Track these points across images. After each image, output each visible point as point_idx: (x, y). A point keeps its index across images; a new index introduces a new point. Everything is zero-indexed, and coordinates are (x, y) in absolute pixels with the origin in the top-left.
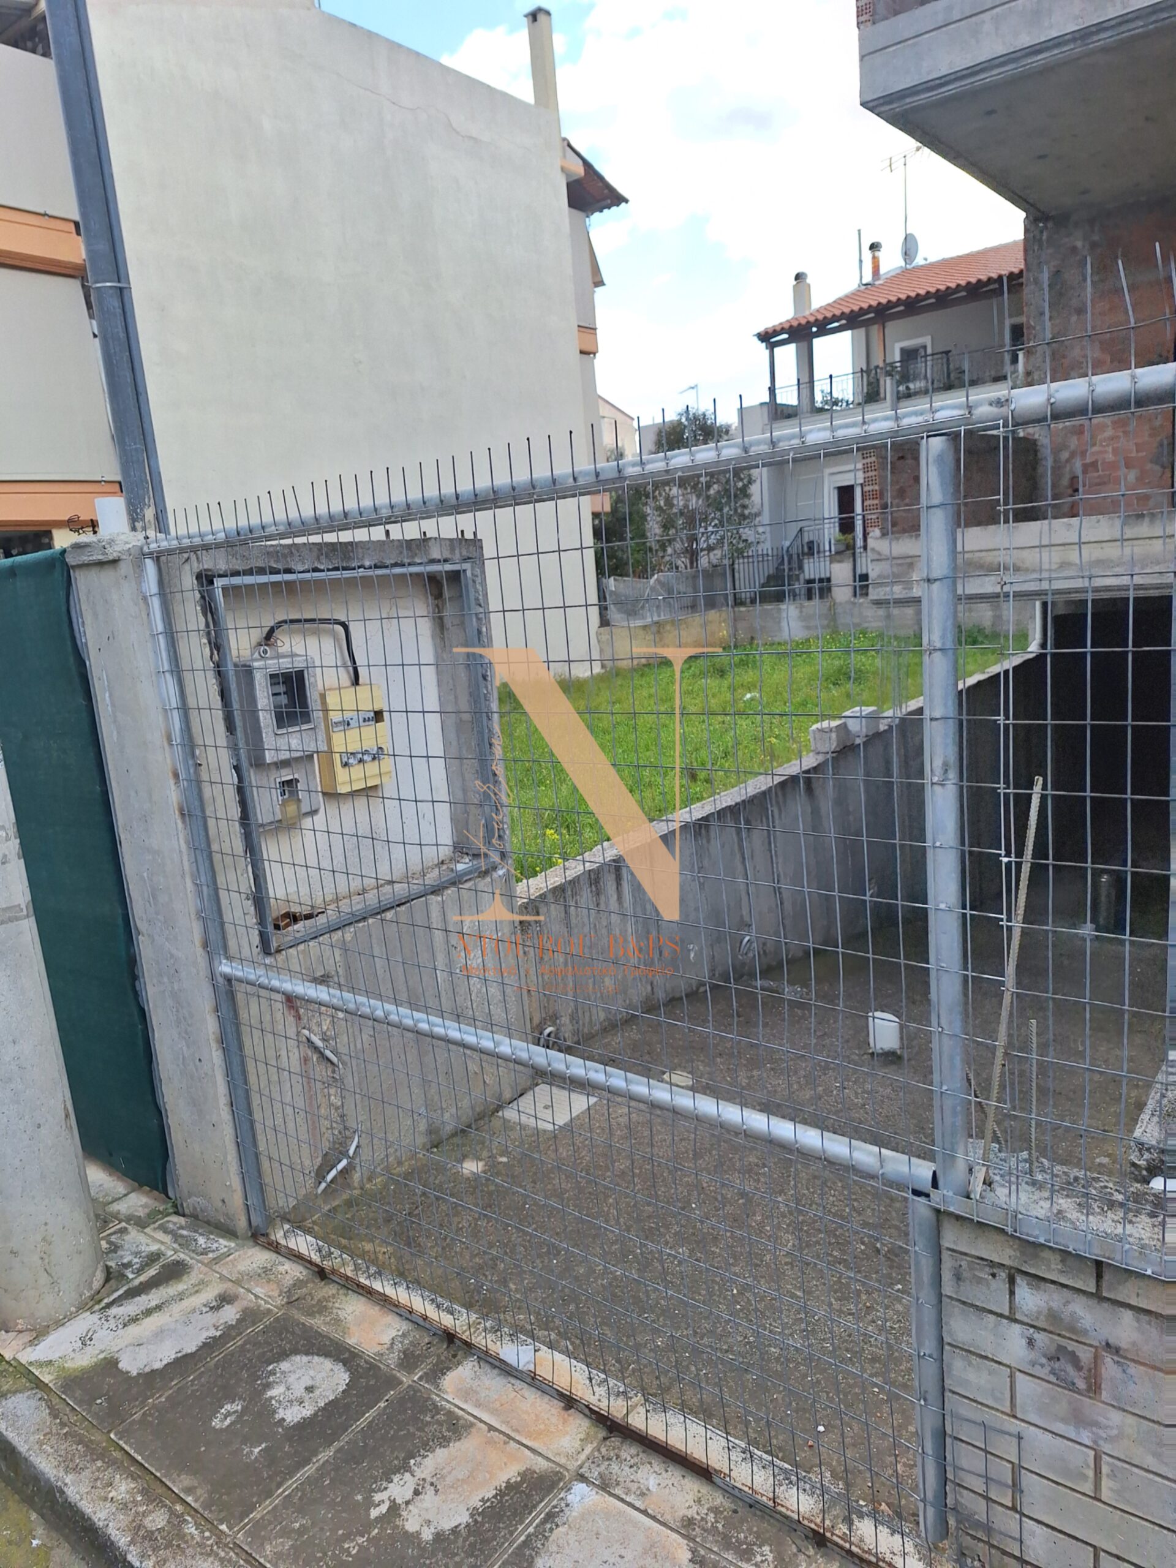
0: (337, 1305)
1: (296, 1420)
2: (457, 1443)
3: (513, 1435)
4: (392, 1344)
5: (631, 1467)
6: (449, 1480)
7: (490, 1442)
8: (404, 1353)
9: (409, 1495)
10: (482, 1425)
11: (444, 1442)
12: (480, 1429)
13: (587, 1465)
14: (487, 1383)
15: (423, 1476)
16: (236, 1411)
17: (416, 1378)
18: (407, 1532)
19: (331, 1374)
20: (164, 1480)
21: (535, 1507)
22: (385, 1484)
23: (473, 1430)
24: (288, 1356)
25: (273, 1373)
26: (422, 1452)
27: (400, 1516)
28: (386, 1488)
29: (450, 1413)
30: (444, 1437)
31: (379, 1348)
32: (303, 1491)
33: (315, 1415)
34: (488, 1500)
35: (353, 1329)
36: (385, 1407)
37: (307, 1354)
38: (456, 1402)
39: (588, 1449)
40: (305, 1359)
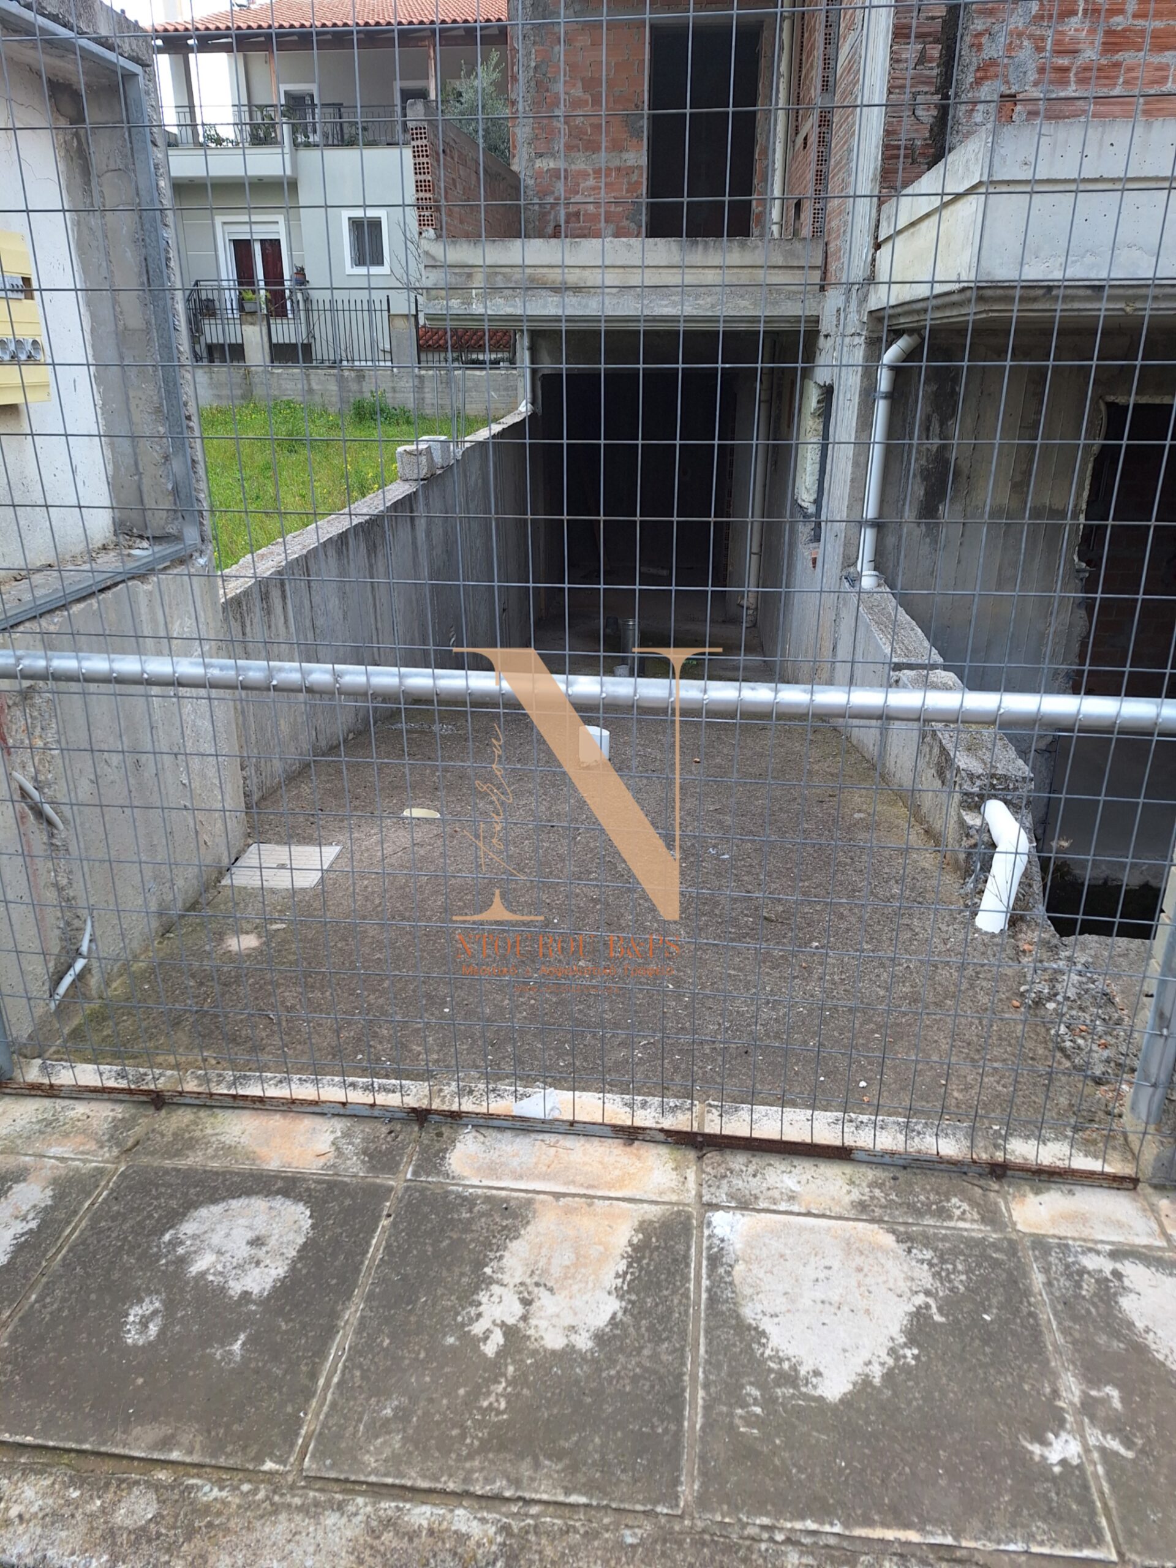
0: (209, 1131)
1: (268, 1287)
2: (529, 1228)
3: (591, 1192)
4: (338, 1149)
5: (754, 1176)
6: (556, 1271)
7: (568, 1211)
8: (365, 1153)
9: (518, 1309)
10: (542, 1197)
11: (512, 1233)
12: (542, 1202)
13: (704, 1192)
14: (509, 1148)
15: (518, 1280)
16: (155, 1313)
17: (409, 1176)
18: (554, 1352)
19: (274, 1213)
20: (103, 1449)
21: (686, 1257)
22: (473, 1311)
23: (537, 1206)
24: (184, 1215)
25: (176, 1243)
26: (491, 1255)
27: (529, 1337)
28: (479, 1315)
29: (488, 1199)
30: (505, 1228)
31: (322, 1161)
32: (360, 1366)
33: (293, 1269)
34: (625, 1273)
35: (263, 1151)
36: (394, 1224)
37: (214, 1201)
38: (485, 1183)
39: (691, 1174)
40: (217, 1209)
